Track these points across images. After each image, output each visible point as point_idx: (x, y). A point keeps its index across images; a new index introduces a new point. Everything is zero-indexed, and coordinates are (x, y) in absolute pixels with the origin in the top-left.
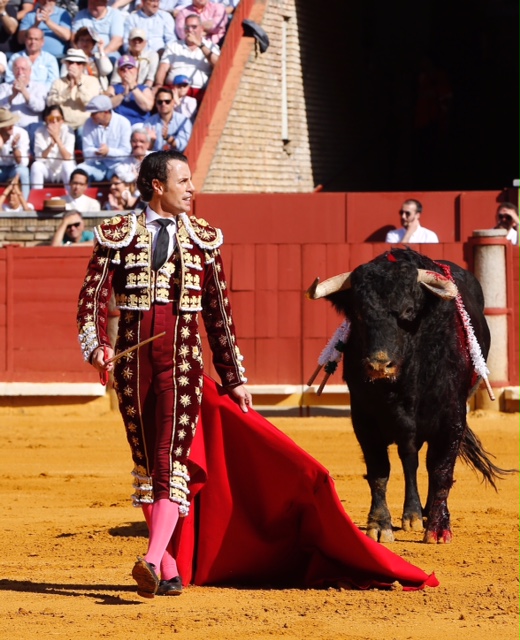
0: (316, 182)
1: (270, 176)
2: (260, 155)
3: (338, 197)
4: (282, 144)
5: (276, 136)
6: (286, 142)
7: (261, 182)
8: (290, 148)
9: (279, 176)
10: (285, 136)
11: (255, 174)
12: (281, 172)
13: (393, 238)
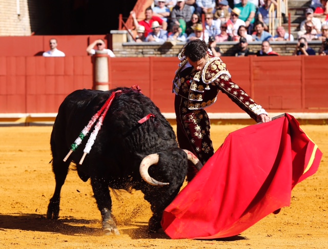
0: (32, 31)
1: (12, 29)
2: (8, 20)
3: (40, 37)
4: (17, 16)
5: (14, 13)
6: (19, 15)
7: (9, 31)
8: (21, 17)
9: (16, 29)
10: (18, 13)
11: (6, 28)
12: (17, 28)
13: (46, 54)
